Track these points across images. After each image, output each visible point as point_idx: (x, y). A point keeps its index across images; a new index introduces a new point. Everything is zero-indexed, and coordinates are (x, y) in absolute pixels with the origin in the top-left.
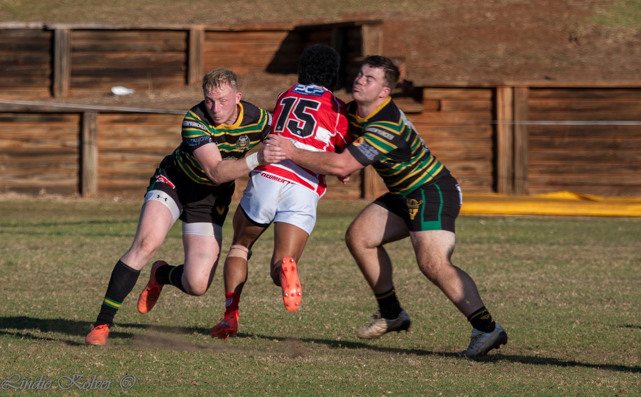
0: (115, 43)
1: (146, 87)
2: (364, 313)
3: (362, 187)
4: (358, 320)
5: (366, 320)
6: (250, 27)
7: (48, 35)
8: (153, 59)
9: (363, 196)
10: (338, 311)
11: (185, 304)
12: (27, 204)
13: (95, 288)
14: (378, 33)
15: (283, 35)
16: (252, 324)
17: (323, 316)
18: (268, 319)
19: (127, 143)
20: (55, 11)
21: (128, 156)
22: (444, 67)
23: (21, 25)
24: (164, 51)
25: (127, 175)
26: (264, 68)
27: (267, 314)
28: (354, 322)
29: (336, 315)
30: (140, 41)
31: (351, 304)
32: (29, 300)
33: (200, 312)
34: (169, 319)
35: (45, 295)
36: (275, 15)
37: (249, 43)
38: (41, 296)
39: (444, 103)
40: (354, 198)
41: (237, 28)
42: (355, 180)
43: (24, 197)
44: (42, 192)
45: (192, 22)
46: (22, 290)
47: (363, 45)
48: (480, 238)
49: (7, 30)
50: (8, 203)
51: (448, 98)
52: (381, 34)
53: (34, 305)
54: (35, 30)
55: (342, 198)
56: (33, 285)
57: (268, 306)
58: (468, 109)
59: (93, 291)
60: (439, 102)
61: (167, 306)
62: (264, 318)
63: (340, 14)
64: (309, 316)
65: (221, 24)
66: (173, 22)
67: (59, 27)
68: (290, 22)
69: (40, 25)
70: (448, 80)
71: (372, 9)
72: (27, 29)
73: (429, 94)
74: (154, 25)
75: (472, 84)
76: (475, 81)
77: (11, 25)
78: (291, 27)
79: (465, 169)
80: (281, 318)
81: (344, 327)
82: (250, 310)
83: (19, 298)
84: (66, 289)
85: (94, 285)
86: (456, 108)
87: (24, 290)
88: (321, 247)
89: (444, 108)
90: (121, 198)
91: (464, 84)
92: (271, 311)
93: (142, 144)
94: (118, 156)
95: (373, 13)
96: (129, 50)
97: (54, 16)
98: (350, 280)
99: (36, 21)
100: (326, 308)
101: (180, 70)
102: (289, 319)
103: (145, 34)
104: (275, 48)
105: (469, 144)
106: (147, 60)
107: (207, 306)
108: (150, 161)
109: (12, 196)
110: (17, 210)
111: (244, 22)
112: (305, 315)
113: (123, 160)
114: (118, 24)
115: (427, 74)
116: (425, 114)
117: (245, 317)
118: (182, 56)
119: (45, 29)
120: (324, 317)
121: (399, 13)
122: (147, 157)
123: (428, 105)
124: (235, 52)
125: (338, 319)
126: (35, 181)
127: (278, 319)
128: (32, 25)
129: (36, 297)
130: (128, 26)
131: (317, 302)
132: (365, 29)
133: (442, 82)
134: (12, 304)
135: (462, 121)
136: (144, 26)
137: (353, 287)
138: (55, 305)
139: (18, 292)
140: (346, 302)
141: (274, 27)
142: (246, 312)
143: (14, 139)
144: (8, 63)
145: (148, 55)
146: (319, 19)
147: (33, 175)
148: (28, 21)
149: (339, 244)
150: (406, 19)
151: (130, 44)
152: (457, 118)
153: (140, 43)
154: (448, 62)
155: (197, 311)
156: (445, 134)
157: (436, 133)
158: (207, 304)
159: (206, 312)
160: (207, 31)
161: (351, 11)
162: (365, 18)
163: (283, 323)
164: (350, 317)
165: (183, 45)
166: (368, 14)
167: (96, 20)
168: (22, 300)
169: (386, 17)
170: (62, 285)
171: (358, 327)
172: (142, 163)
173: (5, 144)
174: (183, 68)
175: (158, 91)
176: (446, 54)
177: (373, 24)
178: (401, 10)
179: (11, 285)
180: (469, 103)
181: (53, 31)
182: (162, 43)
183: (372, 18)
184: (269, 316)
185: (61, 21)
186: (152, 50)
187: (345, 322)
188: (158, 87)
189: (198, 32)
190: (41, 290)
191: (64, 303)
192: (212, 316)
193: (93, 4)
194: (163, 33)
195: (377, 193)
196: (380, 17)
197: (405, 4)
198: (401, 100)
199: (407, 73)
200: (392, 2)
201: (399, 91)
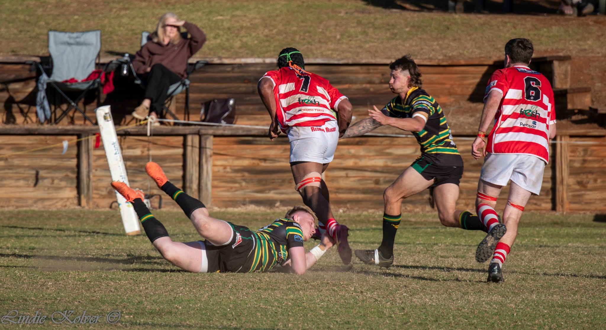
0: (340, 75)
2: (570, 311)
3: (554, 201)
4: (565, 317)
5: (573, 317)
6: (455, 62)
8: (372, 90)
9: (554, 208)
10: (547, 309)
11: (414, 302)
12: (264, 215)
13: (335, 288)
14: (567, 67)
15: (485, 69)
16: (474, 319)
17: (534, 312)
18: (488, 315)
19: (350, 163)
21: (351, 173)
23: (259, 60)
24: (381, 83)
25: (350, 190)
26: (467, 97)
27: (486, 311)
28: (562, 318)
29: (545, 311)
30: (361, 75)
31: (557, 302)
32: (281, 298)
33: (429, 308)
34: (402, 315)
35: (294, 293)
36: (478, 51)
37: (455, 76)
38: (290, 295)
40: (546, 210)
41: (445, 63)
42: (548, 195)
43: (262, 209)
44: (278, 204)
46: (273, 290)
47: (555, 77)
49: (247, 65)
50: (248, 214)
52: (569, 68)
53: (286, 302)
55: (536, 210)
56: (282, 285)
57: (486, 303)
59: (334, 290)
61: (399, 303)
62: (484, 314)
64: (522, 313)
65: (430, 59)
66: (389, 58)
68: (490, 57)
71: (561, 46)
72: (264, 64)
74: (373, 61)
77: (250, 61)
78: (491, 62)
80: (499, 314)
81: (554, 322)
82: (471, 307)
83: (271, 296)
84: (311, 289)
85: (334, 285)
87: (275, 290)
88: (524, 252)
90: (345, 209)
92: (489, 308)
93: (363, 163)
94: (343, 173)
95: (563, 50)
96: (351, 82)
98: (554, 282)
99: (271, 57)
100: (536, 306)
102: (506, 315)
103: (365, 68)
104: (477, 80)
106: (366, 90)
107: (434, 304)
108: (370, 178)
109: (252, 208)
110: (257, 220)
111: (450, 58)
112: (519, 311)
113: (347, 177)
114: (343, 59)
117: (468, 313)
120: (536, 314)
121: (585, 50)
122: (367, 174)
124: (444, 84)
125: (548, 316)
126: (271, 195)
127: (496, 315)
128: (268, 61)
129: (286, 295)
130: (350, 62)
131: (528, 300)
132: (556, 63)
134: (267, 302)
136: (364, 61)
137: (557, 288)
138: (304, 303)
139: (270, 291)
140: (553, 300)
141: (477, 62)
142: (468, 309)
143: (253, 159)
144: (247, 93)
145: (368, 86)
147: (270, 190)
148: (264, 57)
149: (538, 250)
150: (590, 55)
151: (352, 77)
153: (361, 76)
155: (425, 308)
158: (433, 302)
159: (433, 309)
161: (543, 48)
162: (555, 54)
163: (501, 319)
164: (558, 313)
166: (557, 51)
167: (323, 56)
168: (275, 298)
169: (574, 53)
170: (306, 285)
171: (566, 322)
172: (364, 179)
173: (246, 163)
177: (563, 59)
178: (586, 47)
179: (263, 285)
182: (379, 75)
183: (561, 54)
184: (488, 313)
186: (370, 82)
187: (555, 318)
190: (289, 289)
191: (311, 300)
192: (439, 312)
193: (320, 42)
194: (380, 68)
195: (567, 206)
196: (569, 53)
197: (589, 42)
198: (588, 125)
199: (592, 101)
200: (578, 40)
201: (585, 117)
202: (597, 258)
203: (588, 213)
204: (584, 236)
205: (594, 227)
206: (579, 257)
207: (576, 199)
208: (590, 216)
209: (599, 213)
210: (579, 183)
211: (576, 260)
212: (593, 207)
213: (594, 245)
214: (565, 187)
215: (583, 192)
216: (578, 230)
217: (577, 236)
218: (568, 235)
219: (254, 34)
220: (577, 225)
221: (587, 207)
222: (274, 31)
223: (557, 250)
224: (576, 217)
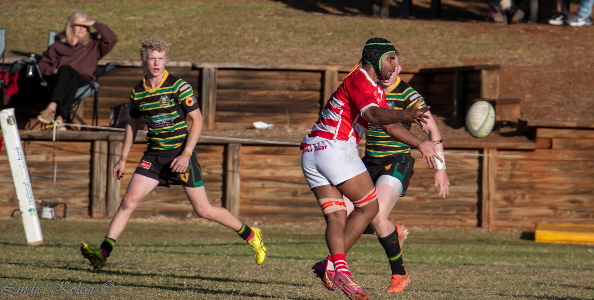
0: (257, 81)
1: (285, 122)
3: (479, 217)
7: (196, 73)
8: (291, 96)
9: (479, 225)
12: (174, 226)
14: (496, 77)
15: (410, 77)
19: (267, 173)
20: (203, 52)
21: (267, 184)
22: (555, 109)
23: (173, 64)
24: (301, 90)
25: (266, 202)
30: (279, 80)
39: (555, 142)
40: (471, 226)
42: (473, 210)
43: (173, 220)
44: (189, 215)
45: (327, 64)
47: (483, 88)
48: (590, 265)
50: (158, 225)
51: (558, 137)
52: (498, 78)
54: (185, 68)
55: (461, 226)
58: (577, 147)
60: (550, 140)
63: (461, 59)
66: (310, 64)
67: (206, 66)
68: (416, 65)
69: (189, 64)
70: (558, 121)
71: (490, 55)
72: (178, 67)
73: (541, 133)
74: (293, 67)
75: (581, 125)
76: (584, 123)
78: (416, 70)
79: (573, 202)
86: (566, 147)
88: (447, 270)
89: (555, 146)
90: (261, 222)
91: (574, 125)
93: (280, 173)
94: (258, 184)
95: (492, 58)
96: (270, 88)
97: (203, 56)
99: (186, 60)
101: (316, 107)
103: (284, 74)
105: (577, 180)
106: (285, 97)
108: (287, 190)
109: (162, 219)
110: (167, 231)
113: (263, 188)
114: (261, 64)
115: (540, 115)
116: (538, 151)
118: (317, 94)
119: (194, 68)
121: (515, 59)
122: (285, 185)
123: (540, 143)
126: (182, 205)
128: (182, 64)
130: (269, 67)
132: (484, 73)
133: (553, 123)
135: (571, 158)
136: (283, 67)
145: (287, 92)
146: (442, 63)
147: (182, 200)
148: (179, 60)
149: (462, 268)
150: (520, 64)
151: (271, 83)
152: (566, 156)
153: (280, 82)
154: (558, 104)
156: (555, 170)
157: (547, 169)
160: (340, 72)
161: (471, 56)
162: (484, 63)
165: (318, 85)
166: (486, 59)
167: (240, 61)
169: (503, 63)
172: (281, 190)
174: (319, 105)
175: (295, 126)
176: (557, 97)
177: (491, 69)
178: (517, 56)
180: (578, 142)
181: (201, 70)
182: (299, 82)
183: (490, 63)
185: (208, 61)
186: (289, 89)
188: (295, 122)
189: (332, 73)
193: (237, 45)
194: (300, 74)
195: (493, 222)
196: (498, 63)
197: (520, 51)
198: (516, 138)
199: (522, 113)
200: (508, 49)
201: (514, 129)
202: (524, 277)
203: (515, 230)
204: (511, 254)
205: (521, 245)
206: (505, 276)
207: (503, 215)
208: (517, 233)
209: (526, 230)
210: (507, 199)
211: (501, 279)
212: (520, 224)
213: (520, 264)
214: (492, 203)
215: (510, 208)
216: (504, 248)
217: (503, 255)
218: (493, 253)
219: (168, 36)
220: (504, 243)
221: (514, 224)
222: (189, 33)
223: (482, 269)
224: (503, 235)
